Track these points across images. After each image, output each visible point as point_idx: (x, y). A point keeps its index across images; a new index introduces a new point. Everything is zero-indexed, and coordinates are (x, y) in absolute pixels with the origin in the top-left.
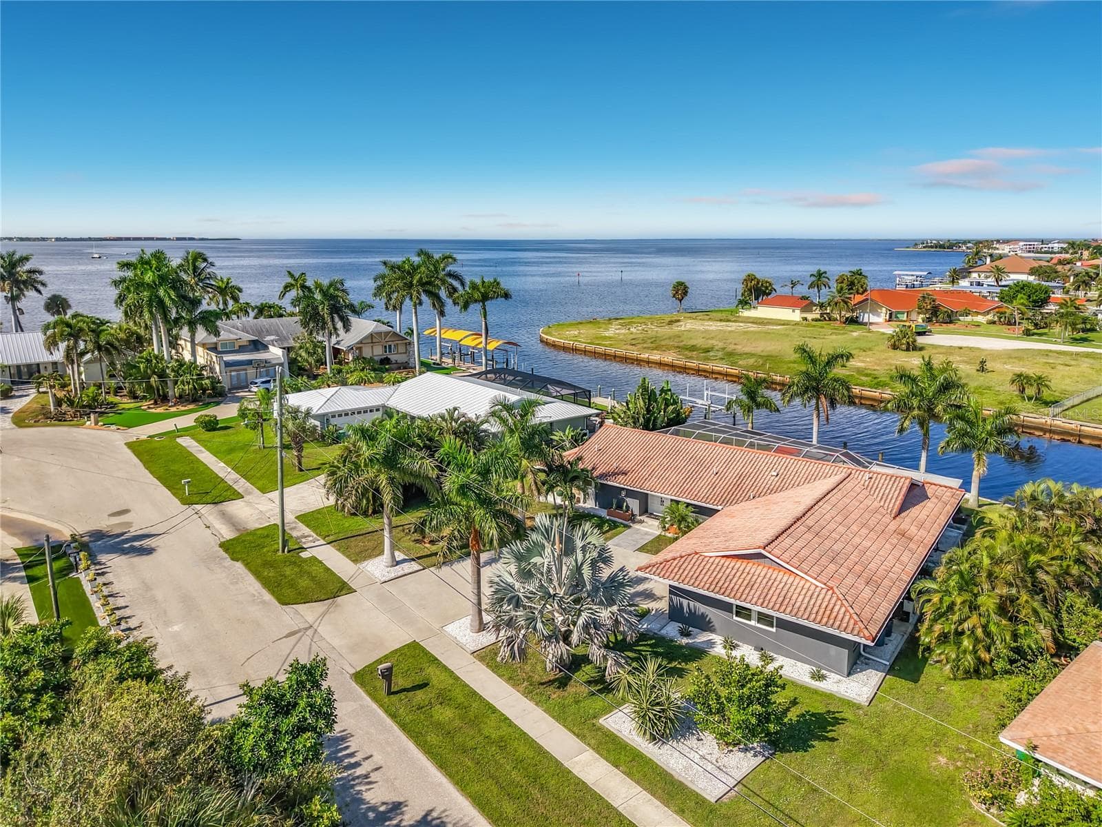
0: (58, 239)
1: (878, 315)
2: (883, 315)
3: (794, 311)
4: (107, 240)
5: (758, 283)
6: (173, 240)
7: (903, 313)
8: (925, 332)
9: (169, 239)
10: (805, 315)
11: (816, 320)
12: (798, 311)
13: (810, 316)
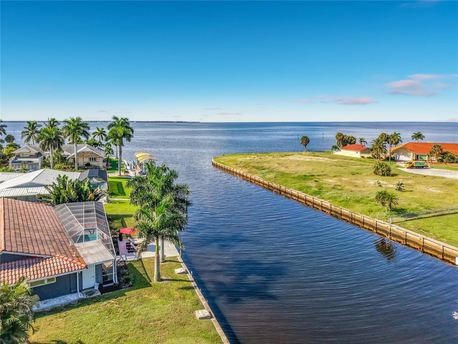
0: (137, 122)
1: (409, 156)
2: (411, 157)
3: (357, 153)
4: (154, 122)
5: (343, 137)
6: (175, 122)
7: (426, 156)
8: (423, 167)
9: (174, 122)
10: (363, 155)
11: (369, 158)
12: (359, 153)
13: (366, 156)
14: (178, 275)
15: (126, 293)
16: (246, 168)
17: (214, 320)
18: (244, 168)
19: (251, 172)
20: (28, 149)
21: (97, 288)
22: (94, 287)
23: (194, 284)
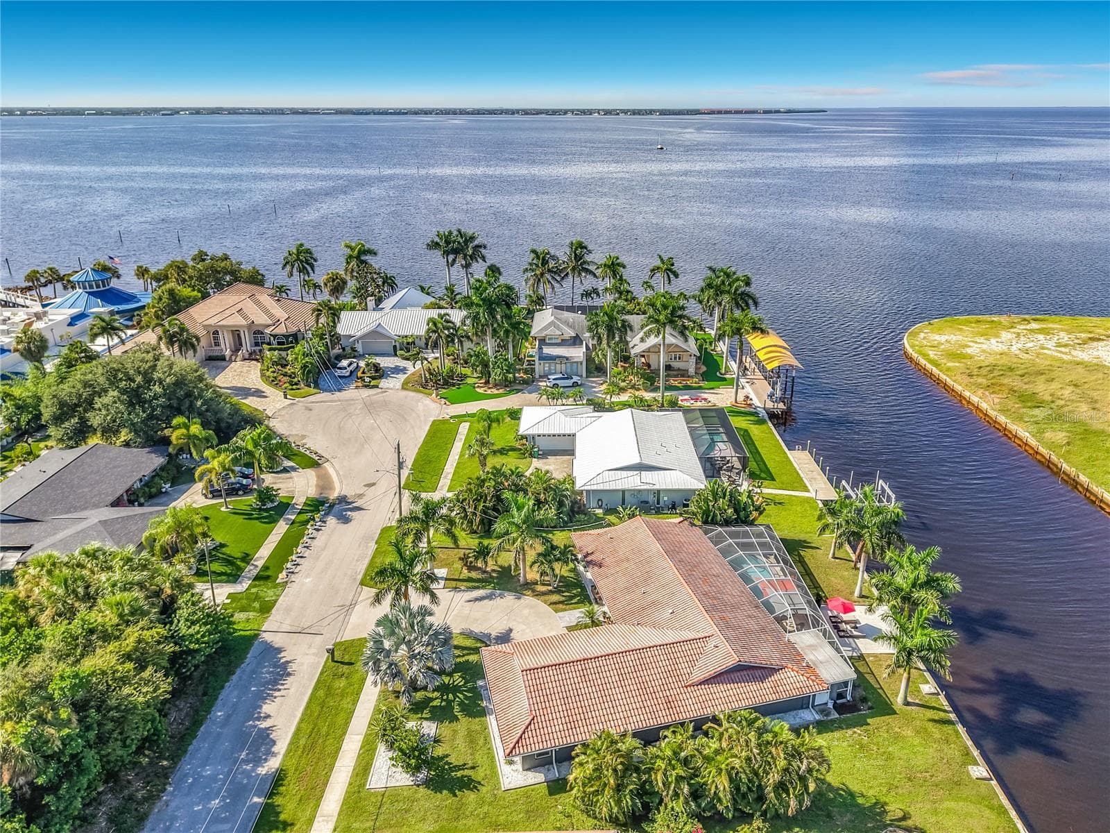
14: (928, 697)
15: (869, 721)
16: (993, 393)
17: (994, 782)
18: (990, 394)
19: (1007, 410)
20: (558, 328)
21: (830, 705)
22: (826, 704)
23: (953, 716)
